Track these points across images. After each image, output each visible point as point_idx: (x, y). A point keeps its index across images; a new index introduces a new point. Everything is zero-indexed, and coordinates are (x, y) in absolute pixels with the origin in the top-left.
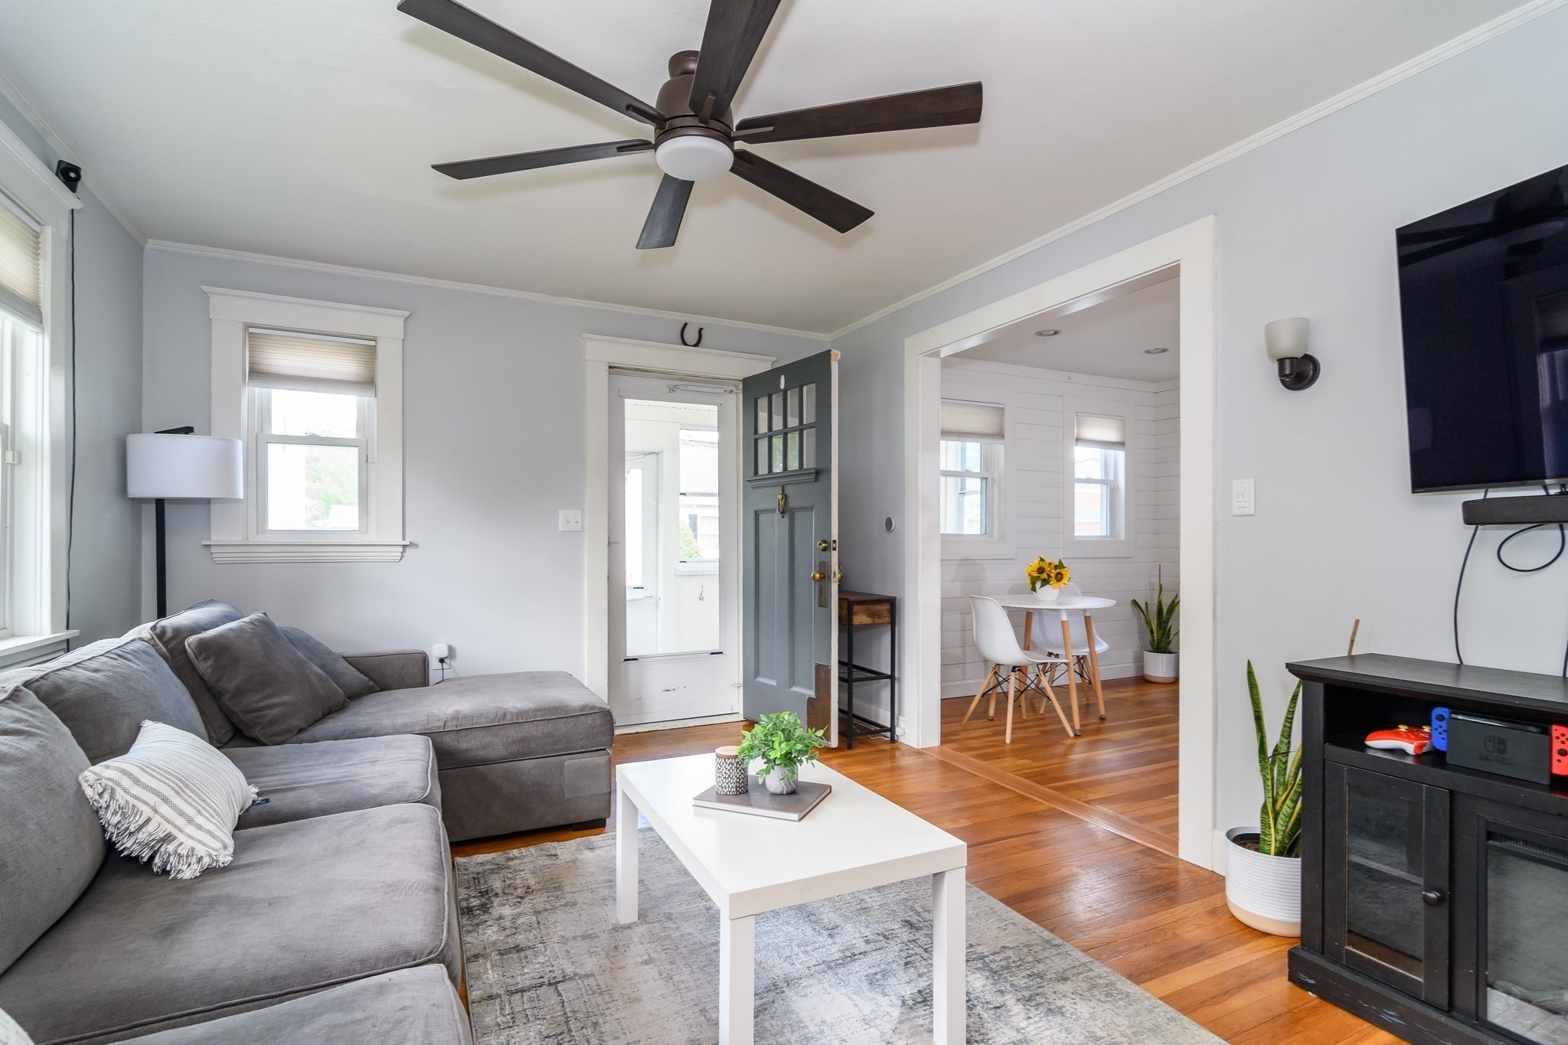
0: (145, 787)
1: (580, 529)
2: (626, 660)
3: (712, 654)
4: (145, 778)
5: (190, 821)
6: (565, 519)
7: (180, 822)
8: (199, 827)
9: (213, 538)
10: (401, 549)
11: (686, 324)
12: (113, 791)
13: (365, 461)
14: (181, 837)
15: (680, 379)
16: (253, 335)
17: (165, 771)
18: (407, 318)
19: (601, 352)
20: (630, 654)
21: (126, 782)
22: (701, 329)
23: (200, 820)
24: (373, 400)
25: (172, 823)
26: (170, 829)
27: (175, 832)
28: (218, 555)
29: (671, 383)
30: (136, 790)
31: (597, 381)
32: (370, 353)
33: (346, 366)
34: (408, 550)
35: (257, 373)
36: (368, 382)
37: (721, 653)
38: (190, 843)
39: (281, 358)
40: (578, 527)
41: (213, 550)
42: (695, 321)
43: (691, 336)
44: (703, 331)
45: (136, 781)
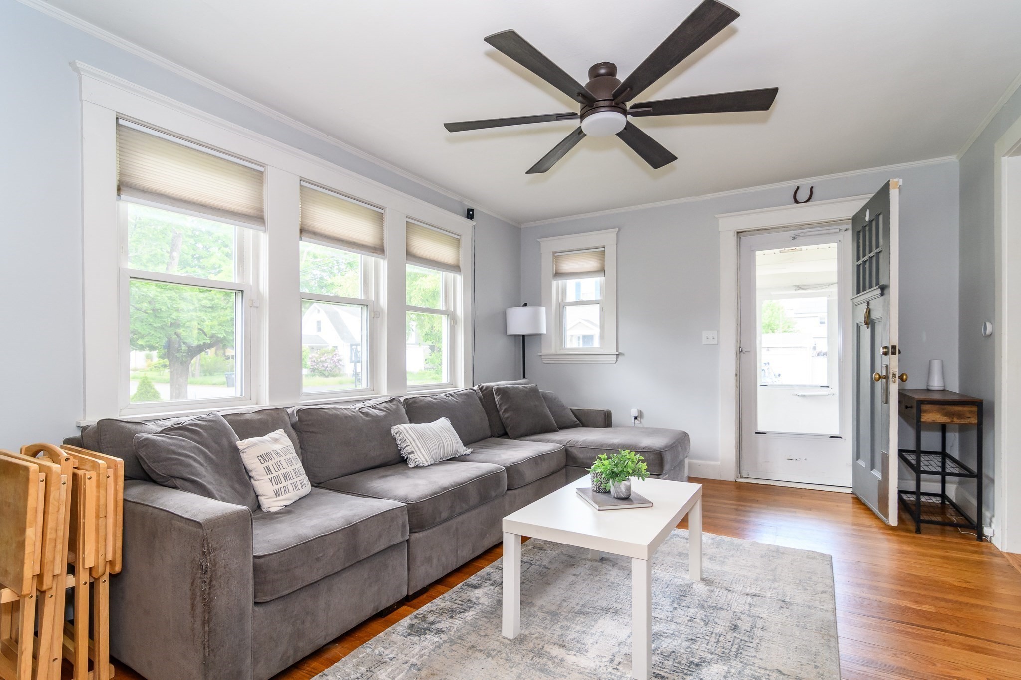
0: (410, 435)
1: (716, 343)
2: (756, 433)
3: (831, 437)
4: (410, 432)
5: (419, 449)
6: (707, 336)
7: (417, 449)
8: (421, 452)
9: (543, 352)
10: (615, 356)
11: (798, 188)
12: (401, 433)
13: (602, 310)
14: (415, 453)
15: (798, 229)
16: (557, 256)
17: (417, 431)
18: (618, 232)
19: (729, 224)
20: (760, 430)
21: (405, 432)
22: (812, 187)
23: (422, 450)
24: (603, 279)
25: (414, 449)
26: (414, 450)
27: (415, 452)
28: (545, 360)
29: (793, 233)
30: (407, 435)
31: (728, 243)
32: (602, 254)
33: (590, 264)
34: (620, 357)
35: (558, 275)
36: (601, 271)
37: (840, 438)
38: (417, 457)
39: (568, 265)
40: (715, 342)
41: (543, 357)
42: (805, 183)
43: (803, 195)
44: (813, 189)
45: (408, 432)
